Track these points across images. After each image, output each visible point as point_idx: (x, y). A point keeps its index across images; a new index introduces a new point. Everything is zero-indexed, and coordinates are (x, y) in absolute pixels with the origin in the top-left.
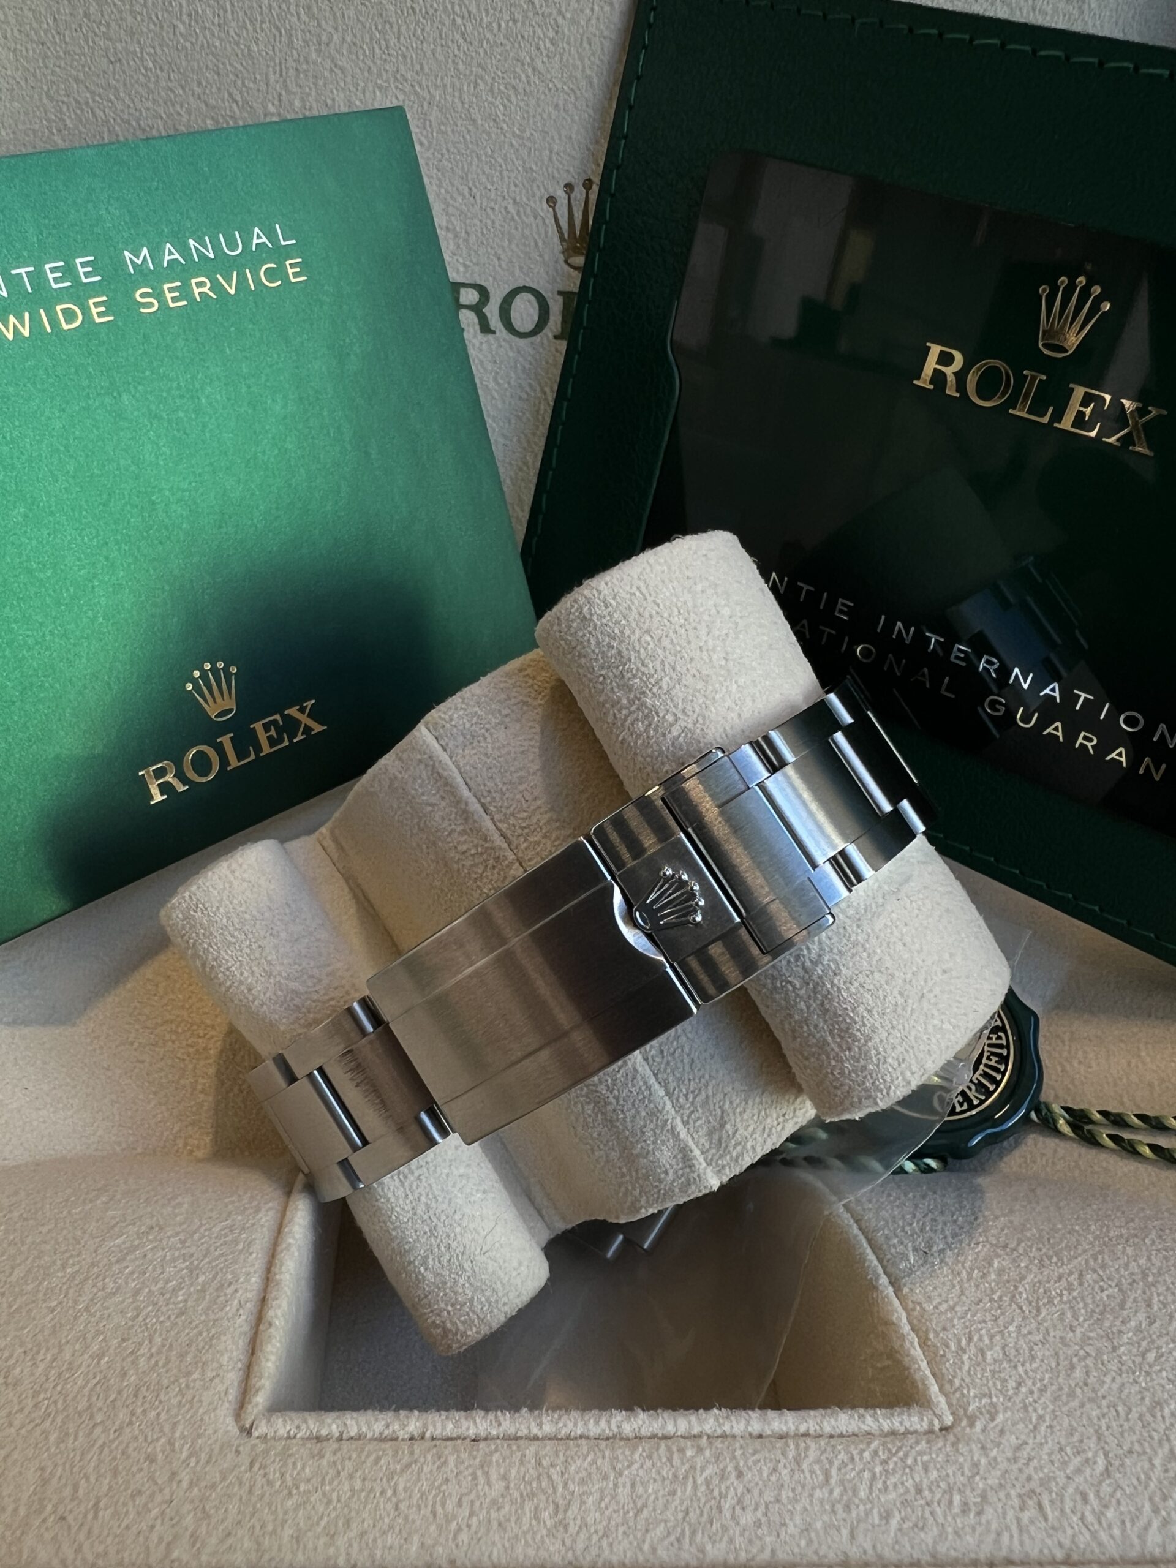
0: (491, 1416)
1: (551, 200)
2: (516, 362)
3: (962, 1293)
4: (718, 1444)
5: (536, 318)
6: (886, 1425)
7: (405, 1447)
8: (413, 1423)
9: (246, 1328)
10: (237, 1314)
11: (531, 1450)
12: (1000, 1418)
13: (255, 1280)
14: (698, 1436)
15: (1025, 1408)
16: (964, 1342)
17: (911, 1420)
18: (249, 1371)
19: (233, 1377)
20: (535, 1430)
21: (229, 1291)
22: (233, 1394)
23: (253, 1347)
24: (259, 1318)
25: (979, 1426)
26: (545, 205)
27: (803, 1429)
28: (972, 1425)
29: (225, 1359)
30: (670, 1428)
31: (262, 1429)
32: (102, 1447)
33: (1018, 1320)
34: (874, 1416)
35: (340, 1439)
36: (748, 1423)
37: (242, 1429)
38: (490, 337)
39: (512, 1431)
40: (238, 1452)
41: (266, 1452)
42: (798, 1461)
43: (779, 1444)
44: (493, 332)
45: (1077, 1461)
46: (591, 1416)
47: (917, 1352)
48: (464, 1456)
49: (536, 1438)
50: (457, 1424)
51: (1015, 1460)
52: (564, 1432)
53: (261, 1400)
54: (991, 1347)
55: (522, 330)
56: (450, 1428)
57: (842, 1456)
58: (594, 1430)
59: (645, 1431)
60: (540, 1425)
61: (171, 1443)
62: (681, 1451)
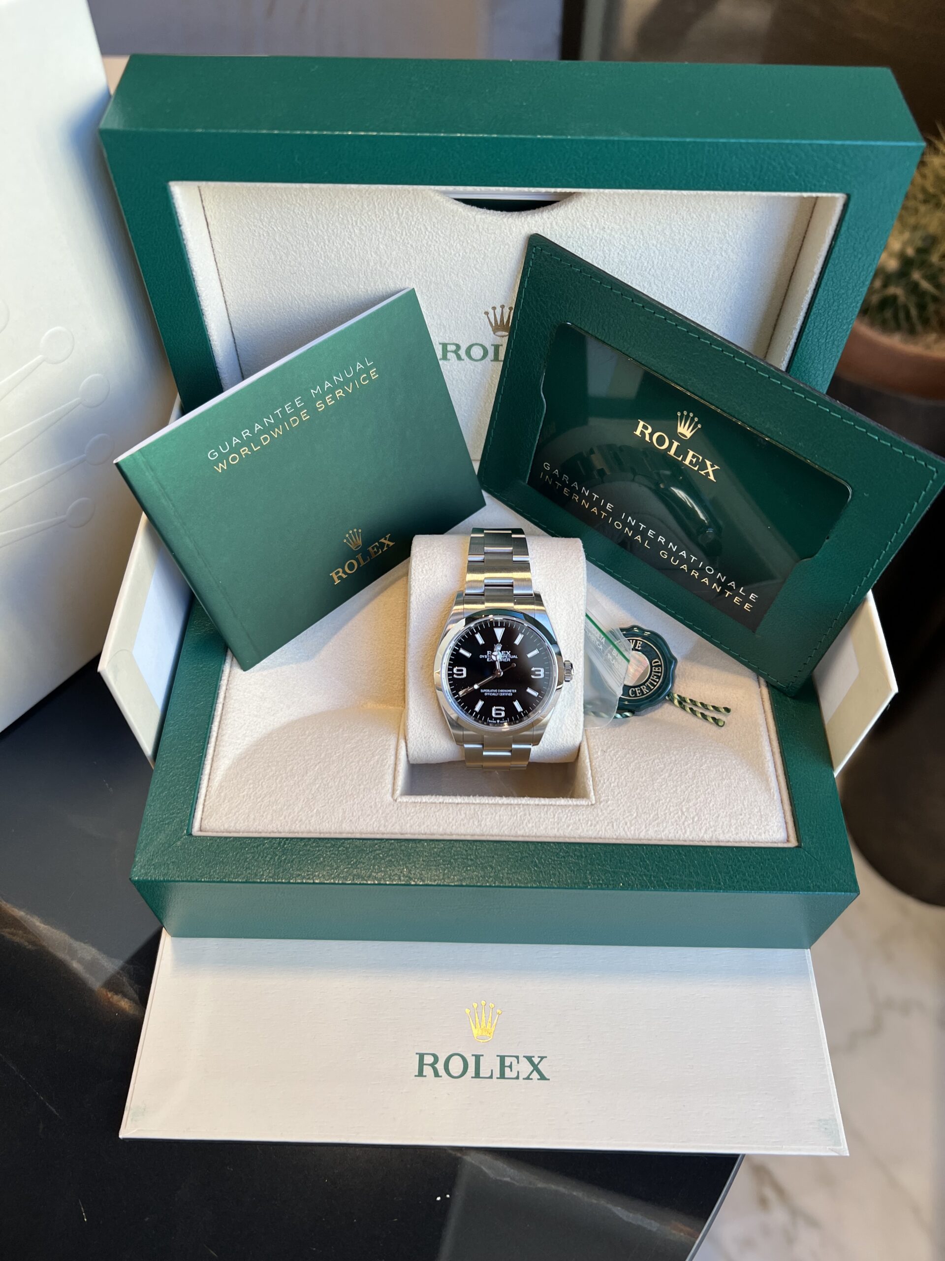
0: (462, 798)
1: (487, 313)
2: (474, 370)
3: (612, 765)
4: (525, 807)
5: (482, 354)
6: (575, 803)
7: (438, 805)
8: (441, 799)
9: (392, 772)
10: (389, 768)
11: (472, 807)
12: (609, 802)
13: (393, 758)
14: (520, 805)
15: (618, 800)
16: (606, 780)
17: (583, 802)
18: (394, 784)
19: (390, 786)
20: (474, 802)
21: (385, 761)
22: (390, 791)
23: (394, 778)
24: (395, 770)
25: (602, 804)
26: (484, 315)
27: (550, 803)
28: (600, 804)
29: (387, 781)
30: (512, 802)
31: (399, 800)
32: (358, 804)
33: (626, 774)
34: (572, 801)
35: (420, 803)
36: (535, 801)
37: (394, 800)
38: (462, 362)
39: (468, 802)
40: (393, 806)
41: (401, 806)
42: (547, 812)
43: (542, 807)
44: (463, 360)
45: (628, 814)
46: (490, 798)
47: (590, 783)
48: (454, 808)
49: (474, 804)
50: (453, 800)
51: (610, 813)
52: (482, 802)
53: (398, 792)
54: (614, 782)
55: (476, 359)
56: (450, 801)
57: (560, 811)
58: (491, 802)
59: (505, 803)
60: (476, 800)
61: (376, 803)
62: (514, 808)
